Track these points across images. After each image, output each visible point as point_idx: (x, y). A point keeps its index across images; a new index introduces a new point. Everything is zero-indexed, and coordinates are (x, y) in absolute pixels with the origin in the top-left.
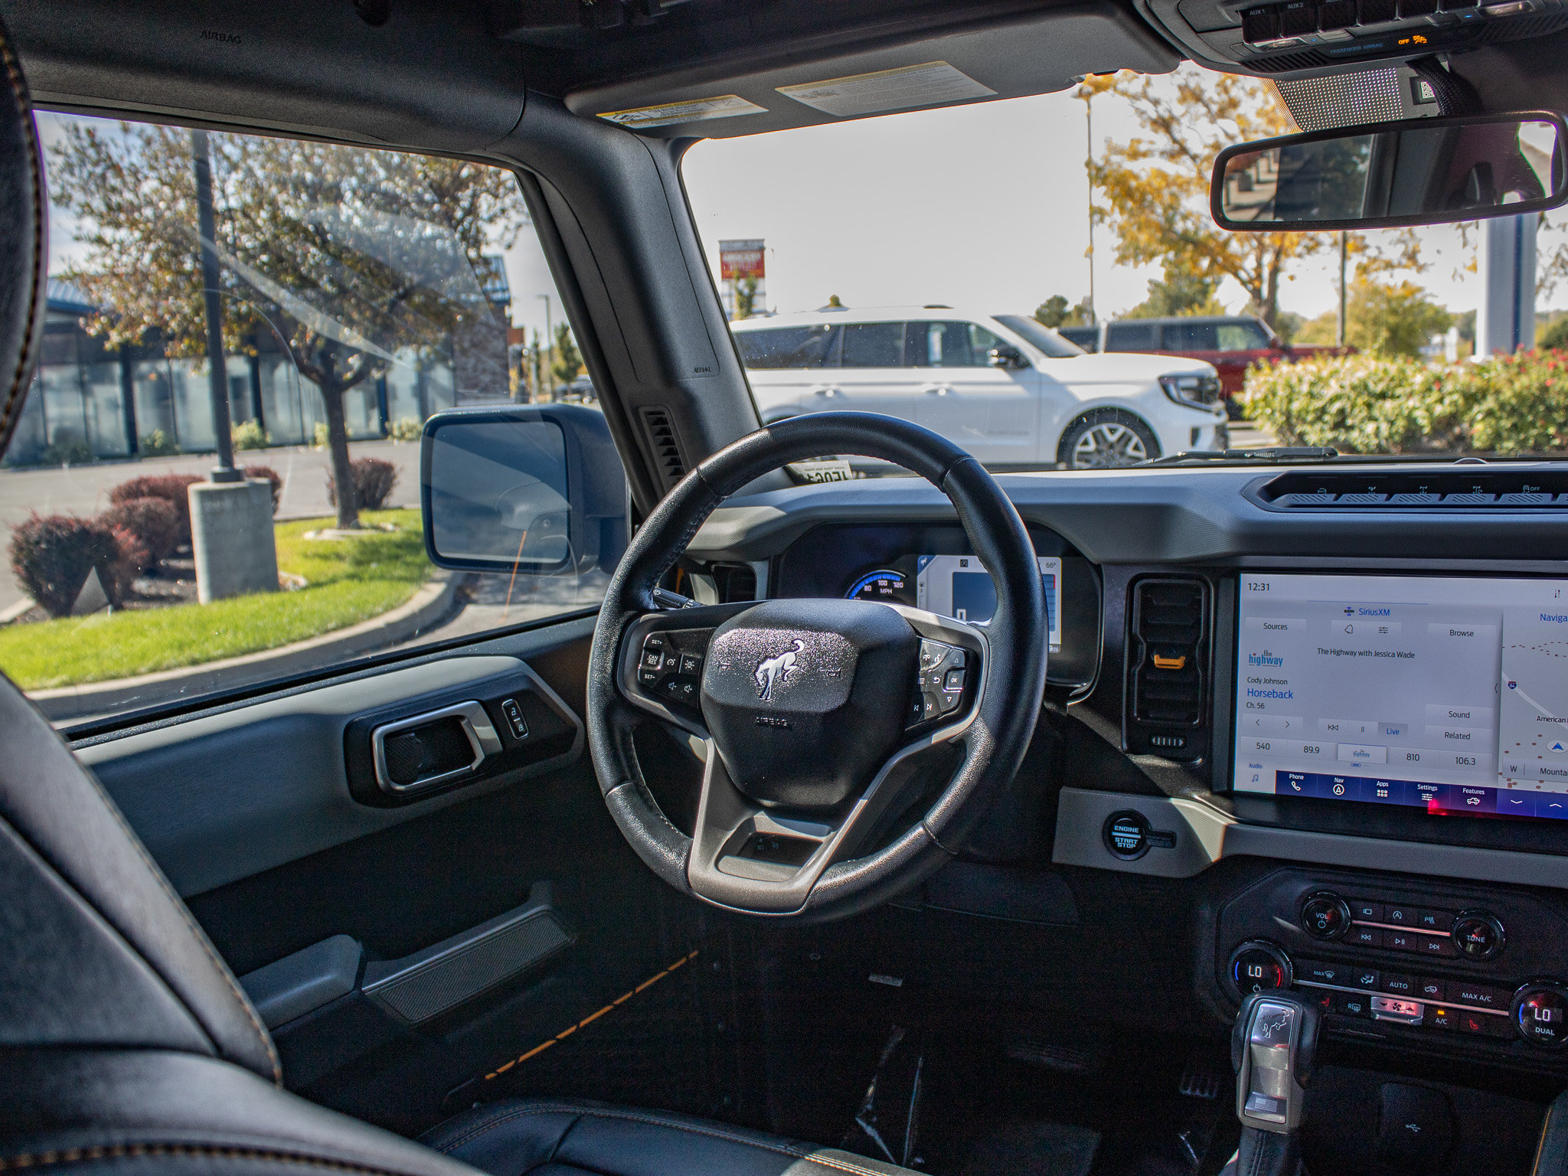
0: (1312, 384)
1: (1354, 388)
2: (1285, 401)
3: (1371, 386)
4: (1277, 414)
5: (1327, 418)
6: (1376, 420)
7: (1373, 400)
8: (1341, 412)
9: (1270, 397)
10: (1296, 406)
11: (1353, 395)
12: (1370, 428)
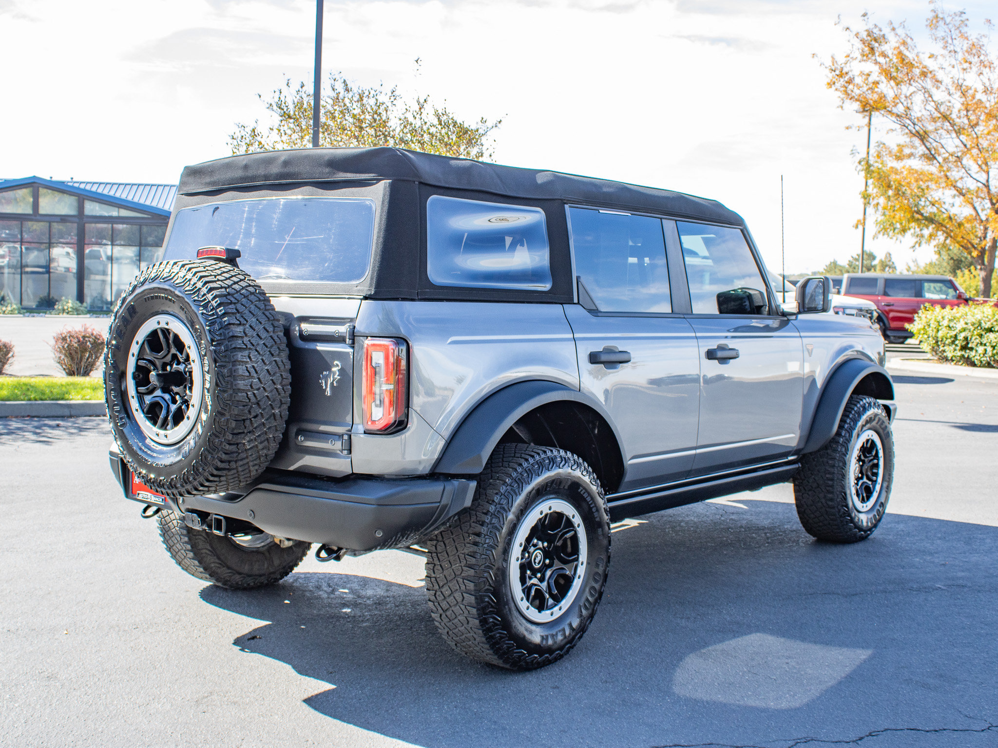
0: (950, 320)
1: (973, 324)
2: (935, 330)
3: (983, 325)
4: (931, 339)
5: (957, 342)
6: (985, 345)
7: (983, 333)
8: (966, 338)
9: (926, 327)
10: (940, 334)
11: (972, 328)
12: (981, 349)
